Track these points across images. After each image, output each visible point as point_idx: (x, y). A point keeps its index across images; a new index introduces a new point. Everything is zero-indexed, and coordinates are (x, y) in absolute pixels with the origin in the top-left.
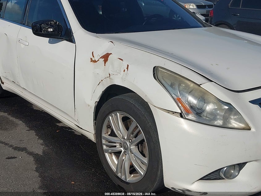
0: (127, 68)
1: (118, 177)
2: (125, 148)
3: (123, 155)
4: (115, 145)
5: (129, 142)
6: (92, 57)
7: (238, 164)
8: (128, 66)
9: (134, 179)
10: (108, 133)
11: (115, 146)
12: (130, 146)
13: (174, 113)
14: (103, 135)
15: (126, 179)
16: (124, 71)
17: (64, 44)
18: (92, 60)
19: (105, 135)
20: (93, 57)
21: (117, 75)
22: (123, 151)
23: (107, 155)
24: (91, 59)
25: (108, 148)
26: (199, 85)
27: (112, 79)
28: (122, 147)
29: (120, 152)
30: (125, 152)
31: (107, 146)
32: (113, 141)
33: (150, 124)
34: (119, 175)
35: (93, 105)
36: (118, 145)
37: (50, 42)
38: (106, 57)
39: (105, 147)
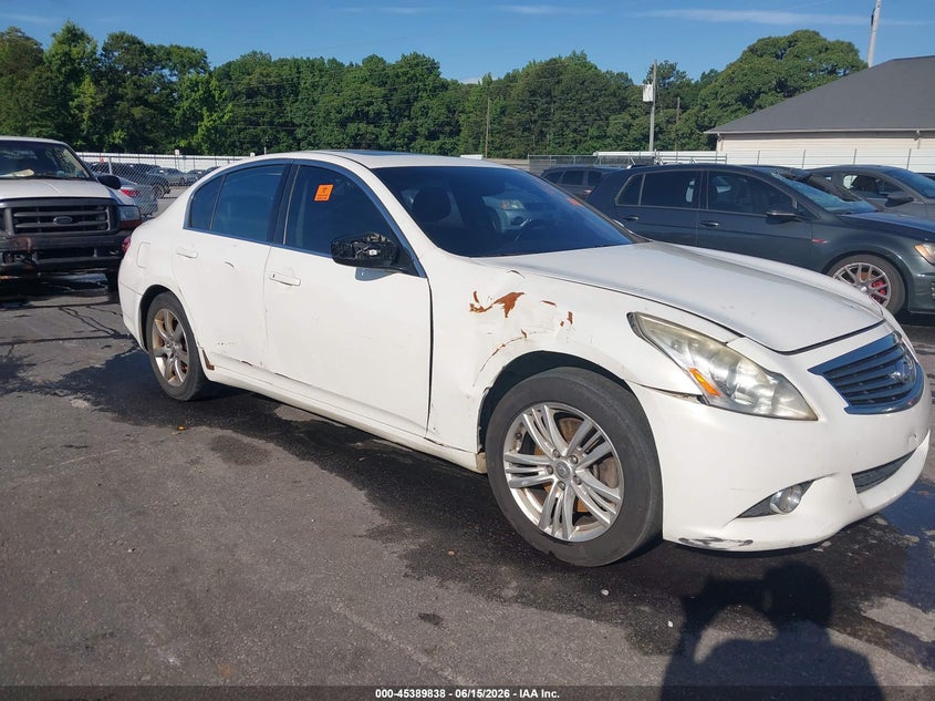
0: (570, 319)
1: (545, 534)
2: (560, 475)
3: (556, 490)
4: (534, 470)
5: (572, 462)
6: (474, 302)
7: (800, 484)
8: (570, 314)
9: (585, 533)
10: (515, 448)
11: (536, 474)
12: (574, 470)
13: (686, 395)
14: (506, 453)
15: (565, 535)
16: (562, 324)
17: (398, 280)
18: (473, 308)
19: (511, 452)
20: (477, 301)
21: (545, 332)
22: (556, 480)
23: (514, 492)
24: (472, 305)
25: (516, 479)
26: (725, 344)
27: (532, 341)
28: (551, 473)
29: (550, 483)
30: (559, 482)
31: (514, 474)
32: (532, 462)
33: (627, 421)
34: (548, 530)
35: (478, 395)
36: (542, 472)
37: (358, 277)
38: (509, 302)
39: (509, 477)
